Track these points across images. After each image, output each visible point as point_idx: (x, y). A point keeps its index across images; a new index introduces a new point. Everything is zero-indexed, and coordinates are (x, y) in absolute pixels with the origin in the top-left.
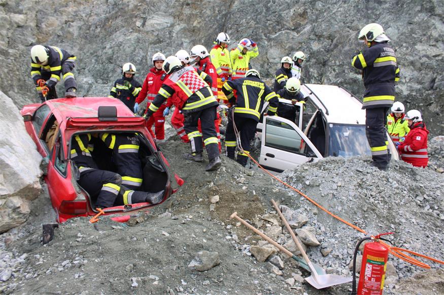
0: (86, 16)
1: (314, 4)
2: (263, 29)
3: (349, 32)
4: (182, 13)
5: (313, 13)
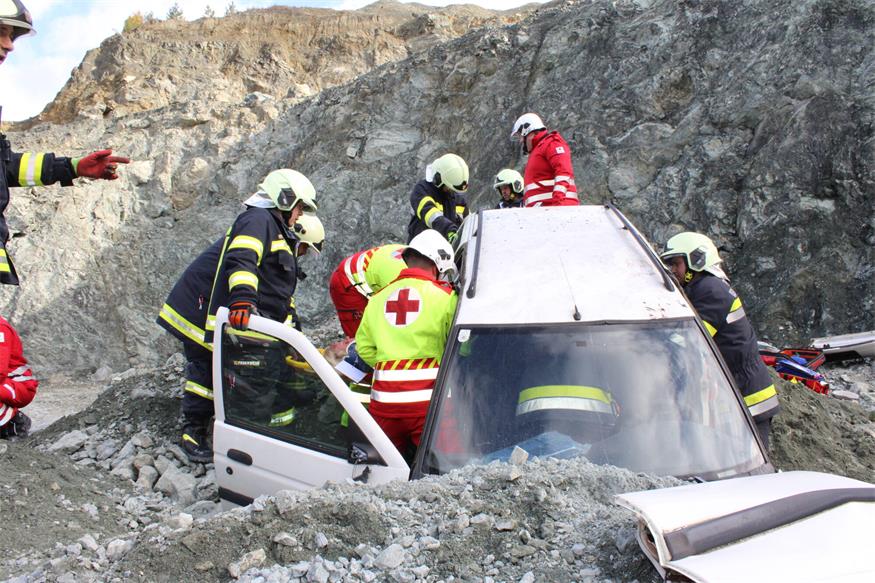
0: (260, 150)
1: (704, 56)
2: (595, 127)
3: (790, 104)
4: (435, 119)
5: (701, 76)
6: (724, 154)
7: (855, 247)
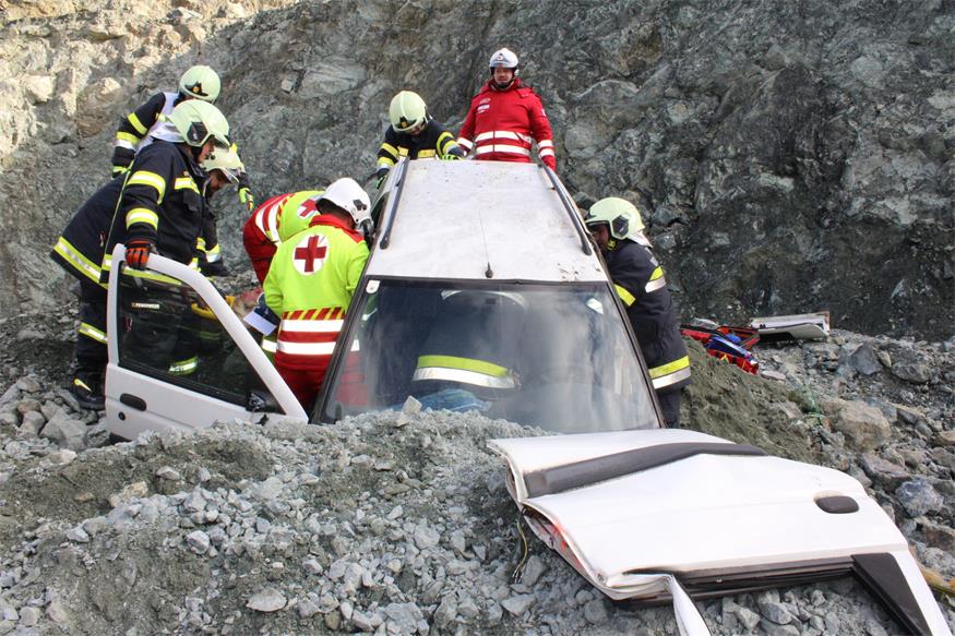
1: (676, 13)
2: (555, 79)
3: (759, 74)
4: (383, 56)
5: (672, 35)
6: (688, 120)
7: (810, 229)
